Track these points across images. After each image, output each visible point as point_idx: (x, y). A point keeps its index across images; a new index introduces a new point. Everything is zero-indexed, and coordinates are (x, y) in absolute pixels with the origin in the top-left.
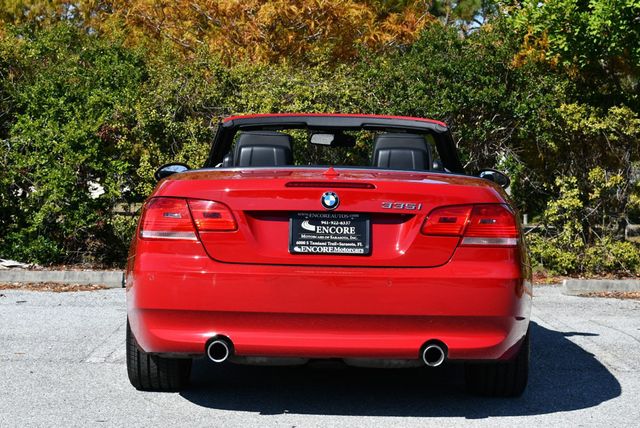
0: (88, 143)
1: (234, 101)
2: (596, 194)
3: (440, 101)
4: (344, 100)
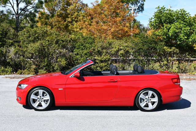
0: (88, 54)
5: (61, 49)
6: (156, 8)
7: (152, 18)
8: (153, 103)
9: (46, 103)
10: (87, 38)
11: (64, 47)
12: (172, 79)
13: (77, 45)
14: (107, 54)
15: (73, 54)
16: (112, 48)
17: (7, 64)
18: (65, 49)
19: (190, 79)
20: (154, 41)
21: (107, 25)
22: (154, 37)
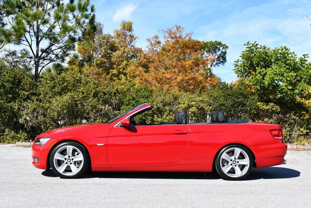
5: (101, 105)
6: (245, 45)
7: (238, 60)
8: (242, 167)
9: (77, 166)
10: (141, 89)
11: (105, 102)
12: (271, 131)
13: (126, 99)
14: (171, 113)
15: (120, 113)
16: (179, 104)
17: (19, 128)
18: (107, 105)
19: (297, 150)
20: (242, 94)
21: (171, 71)
22: (243, 88)
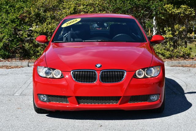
0: (16, 20)
1: (62, 6)
2: (177, 33)
3: (127, 5)
4: (97, 5)
